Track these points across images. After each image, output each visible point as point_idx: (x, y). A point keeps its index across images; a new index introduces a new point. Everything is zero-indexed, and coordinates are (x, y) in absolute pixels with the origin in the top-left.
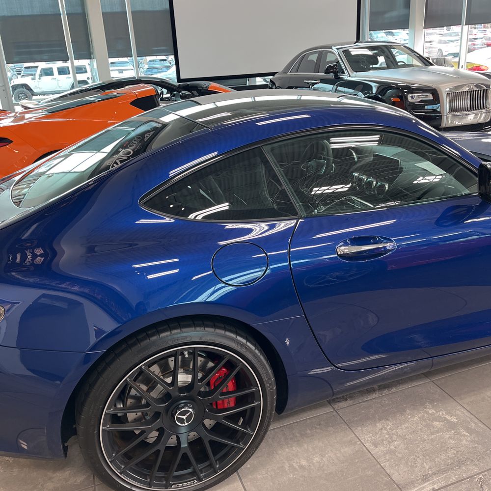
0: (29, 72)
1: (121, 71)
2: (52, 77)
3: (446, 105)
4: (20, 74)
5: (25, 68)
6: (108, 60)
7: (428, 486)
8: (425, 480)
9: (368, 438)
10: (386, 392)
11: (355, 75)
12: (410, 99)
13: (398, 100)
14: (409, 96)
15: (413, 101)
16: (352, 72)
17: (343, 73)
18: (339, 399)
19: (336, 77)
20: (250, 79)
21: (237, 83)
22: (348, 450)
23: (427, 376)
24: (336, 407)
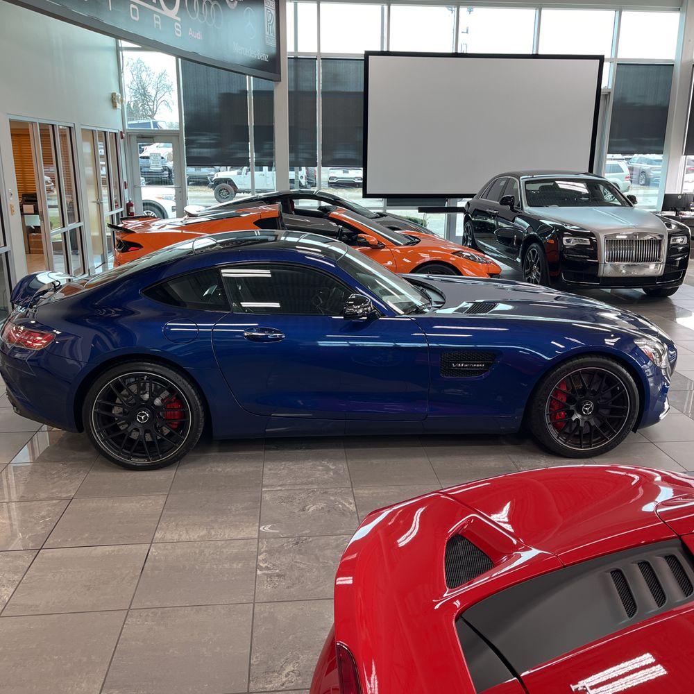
3: (604, 253)
7: (279, 488)
8: (281, 486)
9: (269, 467)
10: (307, 451)
11: (528, 209)
12: (565, 243)
13: (552, 242)
14: (564, 238)
15: (569, 244)
16: (526, 206)
17: (519, 205)
18: (274, 449)
19: (512, 209)
20: (449, 200)
21: (433, 202)
22: (251, 469)
23: (345, 448)
24: (267, 452)
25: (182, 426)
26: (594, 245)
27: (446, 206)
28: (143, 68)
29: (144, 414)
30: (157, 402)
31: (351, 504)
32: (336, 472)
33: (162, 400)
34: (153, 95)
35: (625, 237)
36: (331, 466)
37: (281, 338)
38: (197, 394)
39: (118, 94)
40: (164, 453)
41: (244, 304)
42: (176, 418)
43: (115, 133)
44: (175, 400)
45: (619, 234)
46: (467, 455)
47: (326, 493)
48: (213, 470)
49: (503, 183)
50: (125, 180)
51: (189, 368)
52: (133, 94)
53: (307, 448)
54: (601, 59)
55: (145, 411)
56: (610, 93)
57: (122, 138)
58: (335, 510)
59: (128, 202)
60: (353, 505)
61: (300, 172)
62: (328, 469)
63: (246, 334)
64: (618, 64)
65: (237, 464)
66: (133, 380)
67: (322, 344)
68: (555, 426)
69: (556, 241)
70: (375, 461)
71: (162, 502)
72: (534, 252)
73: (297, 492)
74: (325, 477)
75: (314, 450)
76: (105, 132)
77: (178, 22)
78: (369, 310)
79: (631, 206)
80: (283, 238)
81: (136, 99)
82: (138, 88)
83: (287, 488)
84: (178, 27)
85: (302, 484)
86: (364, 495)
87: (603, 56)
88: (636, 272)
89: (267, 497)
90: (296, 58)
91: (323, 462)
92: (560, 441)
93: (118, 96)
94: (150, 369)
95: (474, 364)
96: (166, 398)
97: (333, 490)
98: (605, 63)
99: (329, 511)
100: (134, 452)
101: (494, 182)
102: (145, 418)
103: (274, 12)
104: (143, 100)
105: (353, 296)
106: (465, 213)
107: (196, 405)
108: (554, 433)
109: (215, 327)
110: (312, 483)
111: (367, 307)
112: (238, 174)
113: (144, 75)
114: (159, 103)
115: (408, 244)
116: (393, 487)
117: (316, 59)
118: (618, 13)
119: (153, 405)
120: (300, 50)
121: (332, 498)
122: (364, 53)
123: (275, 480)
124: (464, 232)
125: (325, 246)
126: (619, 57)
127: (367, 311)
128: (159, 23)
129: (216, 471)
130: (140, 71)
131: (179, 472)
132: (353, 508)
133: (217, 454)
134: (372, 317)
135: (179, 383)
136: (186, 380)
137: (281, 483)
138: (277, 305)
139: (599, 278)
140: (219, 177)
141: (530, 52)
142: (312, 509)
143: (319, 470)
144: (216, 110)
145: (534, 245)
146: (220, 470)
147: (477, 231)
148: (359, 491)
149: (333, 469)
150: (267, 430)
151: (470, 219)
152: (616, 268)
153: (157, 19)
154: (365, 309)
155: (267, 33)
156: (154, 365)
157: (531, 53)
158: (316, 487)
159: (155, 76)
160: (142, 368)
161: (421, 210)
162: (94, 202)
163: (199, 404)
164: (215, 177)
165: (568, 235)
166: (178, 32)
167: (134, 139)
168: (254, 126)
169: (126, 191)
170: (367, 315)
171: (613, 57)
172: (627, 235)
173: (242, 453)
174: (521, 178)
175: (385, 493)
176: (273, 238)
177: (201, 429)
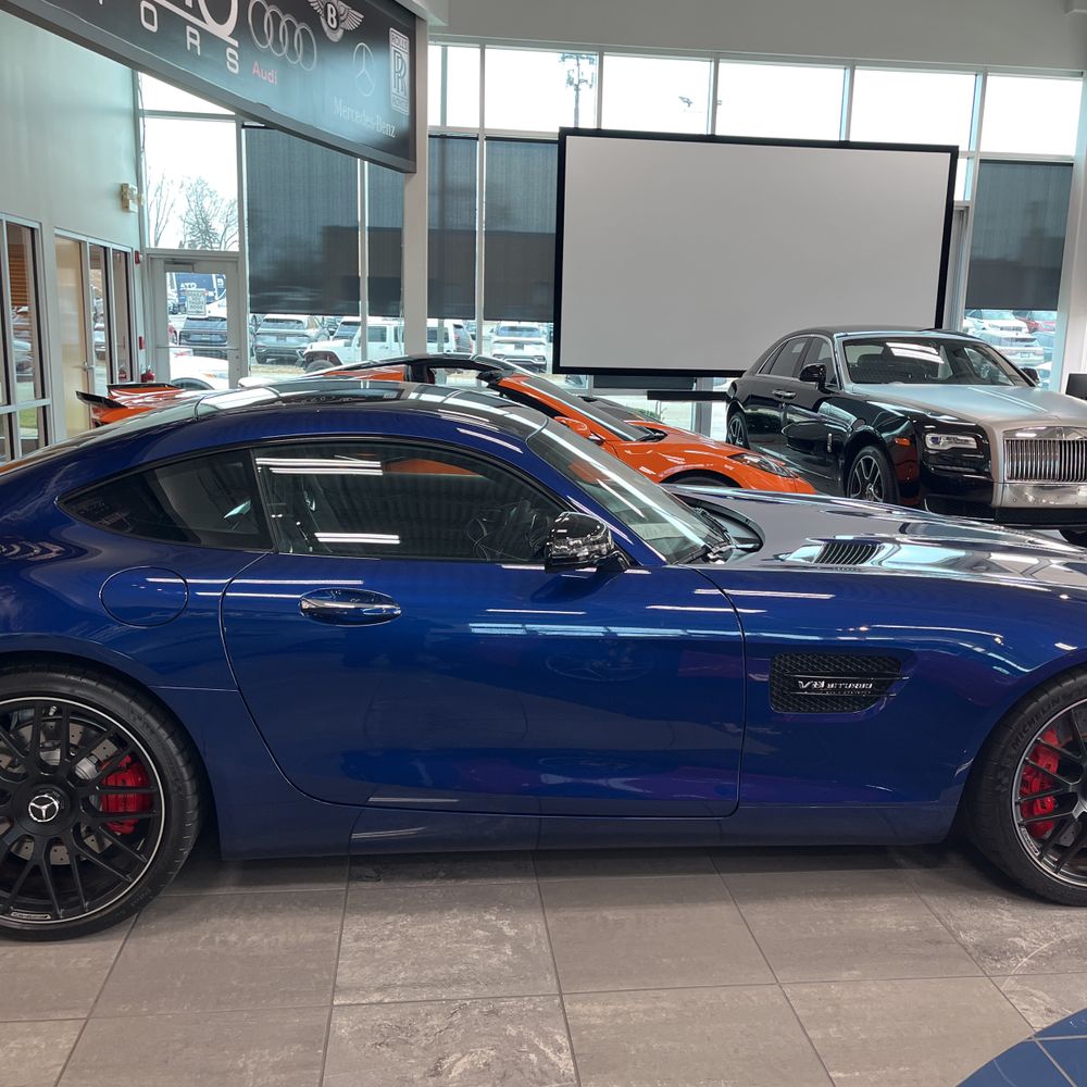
0: (348, 331)
1: (519, 345)
2: (382, 344)
3: (1002, 465)
4: (332, 333)
5: (344, 323)
6: (426, 322)
7: (376, 997)
8: (382, 989)
9: (356, 929)
10: (450, 883)
11: (851, 388)
12: (929, 443)
13: (906, 442)
14: (929, 437)
15: (936, 447)
16: (848, 383)
17: (834, 381)
18: (368, 878)
19: (821, 387)
20: (699, 379)
21: (672, 383)
22: (311, 937)
23: (537, 875)
24: (353, 885)
25: (144, 829)
26: (985, 448)
27: (694, 390)
28: (205, 192)
29: (47, 801)
30: (86, 768)
31: (560, 1050)
32: (518, 948)
33: (99, 764)
34: (220, 232)
35: (1032, 435)
36: (506, 930)
37: (390, 616)
38: (181, 752)
39: (133, 185)
40: (95, 895)
41: (324, 537)
42: (131, 809)
43: (126, 253)
44: (129, 766)
45: (1020, 430)
46: (825, 894)
47: (494, 1012)
48: (217, 939)
49: (799, 348)
50: (141, 333)
51: (162, 688)
52: (190, 230)
53: (448, 876)
54: (953, 152)
55: (50, 793)
56: (967, 207)
57: (138, 262)
58: (521, 1071)
59: (144, 372)
60: (566, 1055)
61: (445, 345)
62: (499, 939)
63: (305, 605)
64: (981, 161)
65: (277, 921)
66: (30, 713)
67: (479, 628)
68: (1034, 831)
69: (913, 440)
70: (610, 914)
71: (65, 1044)
72: (868, 462)
73: (422, 1010)
74: (494, 961)
75: (466, 882)
76: (105, 248)
77: (233, 47)
78: (604, 551)
79: (1032, 385)
80: (413, 396)
81: (193, 238)
82: (198, 223)
83: (399, 995)
84: (232, 56)
85: (434, 983)
86: (593, 1021)
87: (957, 147)
88: (1051, 501)
89: (343, 1026)
90: (443, 137)
91: (488, 917)
92: (1046, 867)
93: (133, 189)
94: (65, 689)
95: (849, 682)
96: (109, 759)
97: (512, 1002)
98: (960, 161)
99: (504, 1077)
100: (22, 893)
101: (783, 345)
102: (51, 811)
103: (406, 57)
104: (204, 240)
105: (564, 516)
106: (728, 402)
107: (179, 779)
108: (1031, 847)
109: (230, 587)
110: (458, 981)
111: (598, 542)
112: (346, 345)
113: (207, 203)
114: (228, 244)
115: (645, 440)
116: (664, 994)
117: (477, 139)
118: (980, 78)
119: (73, 776)
120: (450, 123)
121: (512, 1031)
122: (558, 131)
123: (367, 970)
124: (729, 431)
125: (499, 412)
126: (982, 149)
127: (599, 552)
128: (197, 43)
129: (224, 943)
130: (200, 196)
131: (131, 946)
132: (564, 1063)
133: (233, 890)
134: (608, 567)
135: (137, 725)
136: (153, 715)
137: (381, 980)
138: (393, 539)
139: (995, 509)
140: (314, 349)
141: (835, 138)
142: (459, 1065)
143: (477, 941)
144: (318, 258)
145: (869, 449)
146: (233, 938)
147: (751, 430)
148: (578, 1007)
149: (510, 938)
150: (354, 836)
151: (741, 410)
152: (1019, 492)
153: (193, 36)
154: (597, 547)
155: (394, 90)
156: (77, 679)
157: (837, 139)
158: (469, 993)
159: (225, 203)
160: (44, 687)
161: (651, 396)
162: (77, 367)
163: (186, 776)
164: (308, 350)
165: (932, 431)
166: (233, 65)
167: (159, 265)
168: (369, 278)
169: (142, 353)
170: (600, 561)
171: (973, 149)
172: (1036, 431)
173: (295, 889)
174: (835, 336)
175: (645, 1012)
176: (394, 395)
177: (190, 838)
